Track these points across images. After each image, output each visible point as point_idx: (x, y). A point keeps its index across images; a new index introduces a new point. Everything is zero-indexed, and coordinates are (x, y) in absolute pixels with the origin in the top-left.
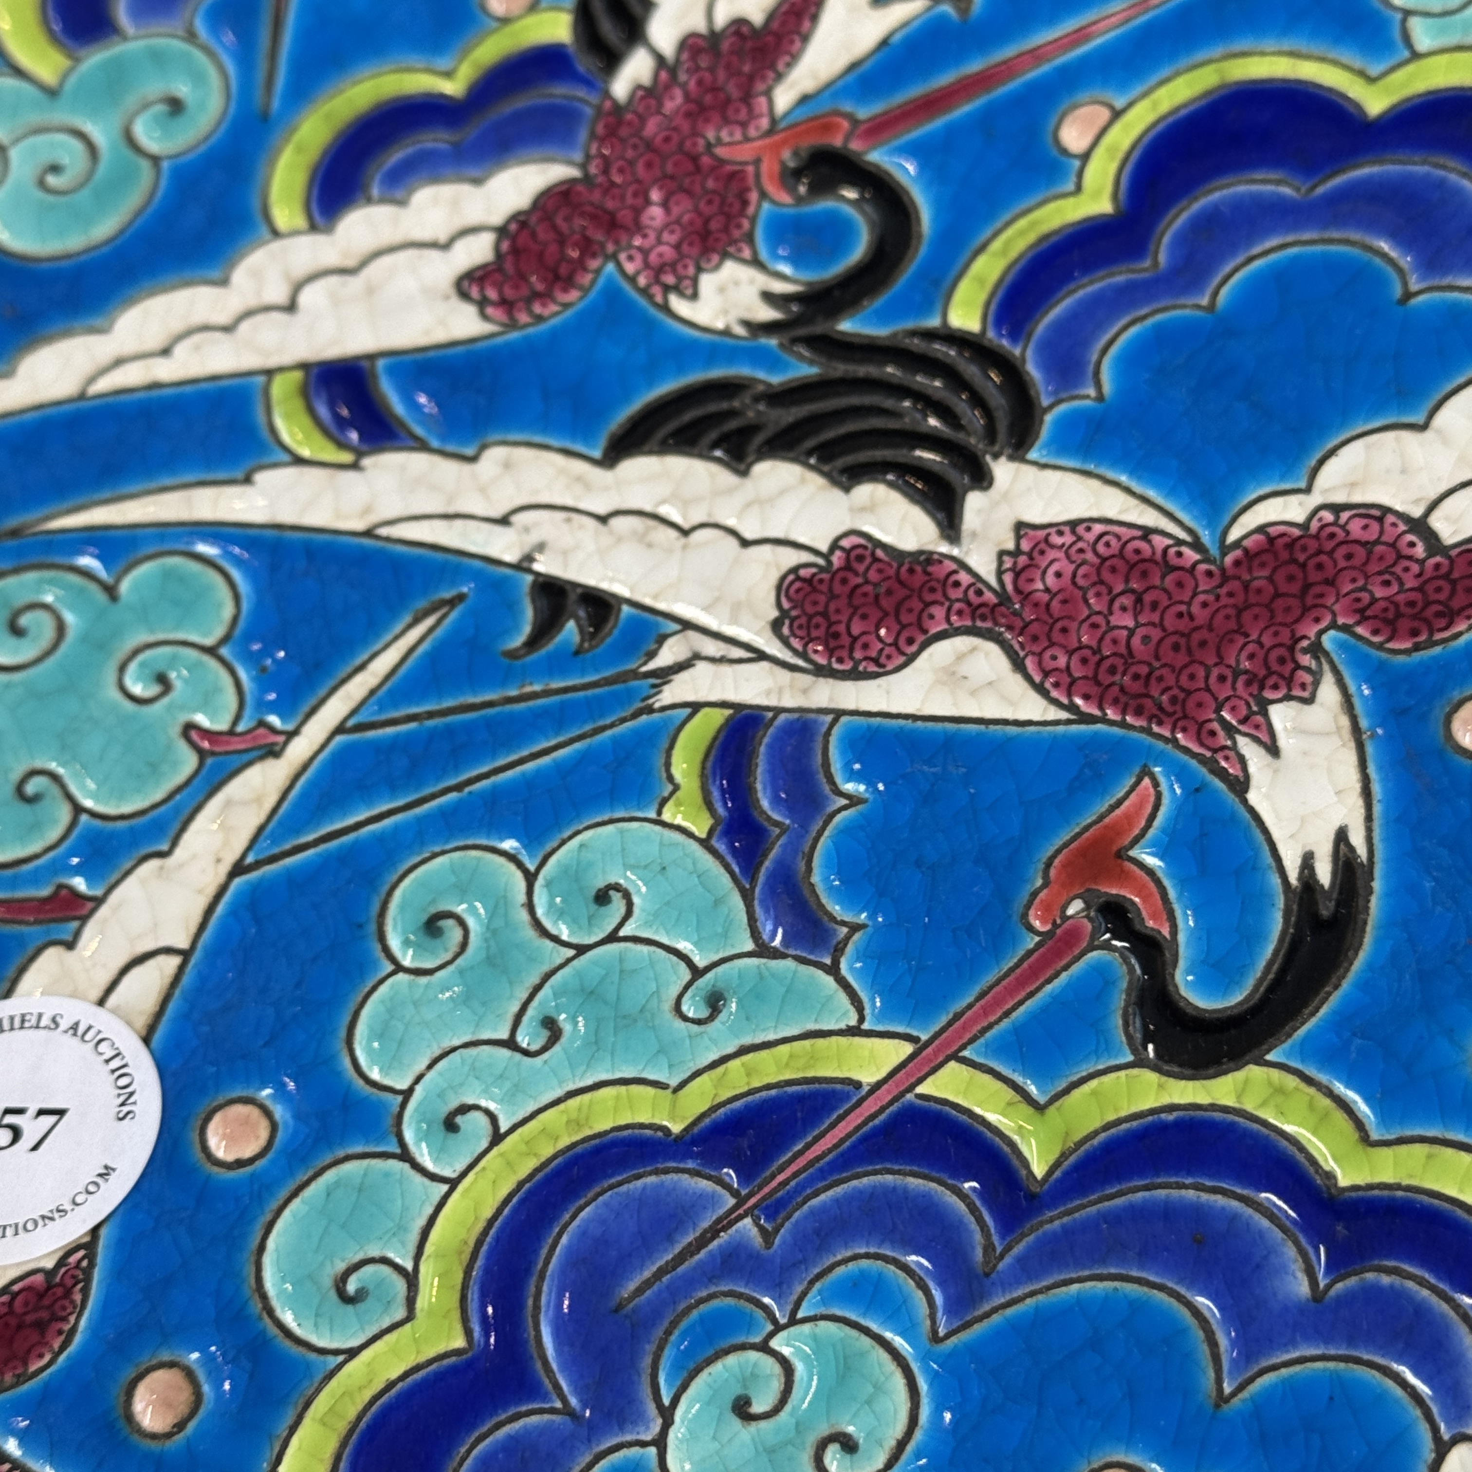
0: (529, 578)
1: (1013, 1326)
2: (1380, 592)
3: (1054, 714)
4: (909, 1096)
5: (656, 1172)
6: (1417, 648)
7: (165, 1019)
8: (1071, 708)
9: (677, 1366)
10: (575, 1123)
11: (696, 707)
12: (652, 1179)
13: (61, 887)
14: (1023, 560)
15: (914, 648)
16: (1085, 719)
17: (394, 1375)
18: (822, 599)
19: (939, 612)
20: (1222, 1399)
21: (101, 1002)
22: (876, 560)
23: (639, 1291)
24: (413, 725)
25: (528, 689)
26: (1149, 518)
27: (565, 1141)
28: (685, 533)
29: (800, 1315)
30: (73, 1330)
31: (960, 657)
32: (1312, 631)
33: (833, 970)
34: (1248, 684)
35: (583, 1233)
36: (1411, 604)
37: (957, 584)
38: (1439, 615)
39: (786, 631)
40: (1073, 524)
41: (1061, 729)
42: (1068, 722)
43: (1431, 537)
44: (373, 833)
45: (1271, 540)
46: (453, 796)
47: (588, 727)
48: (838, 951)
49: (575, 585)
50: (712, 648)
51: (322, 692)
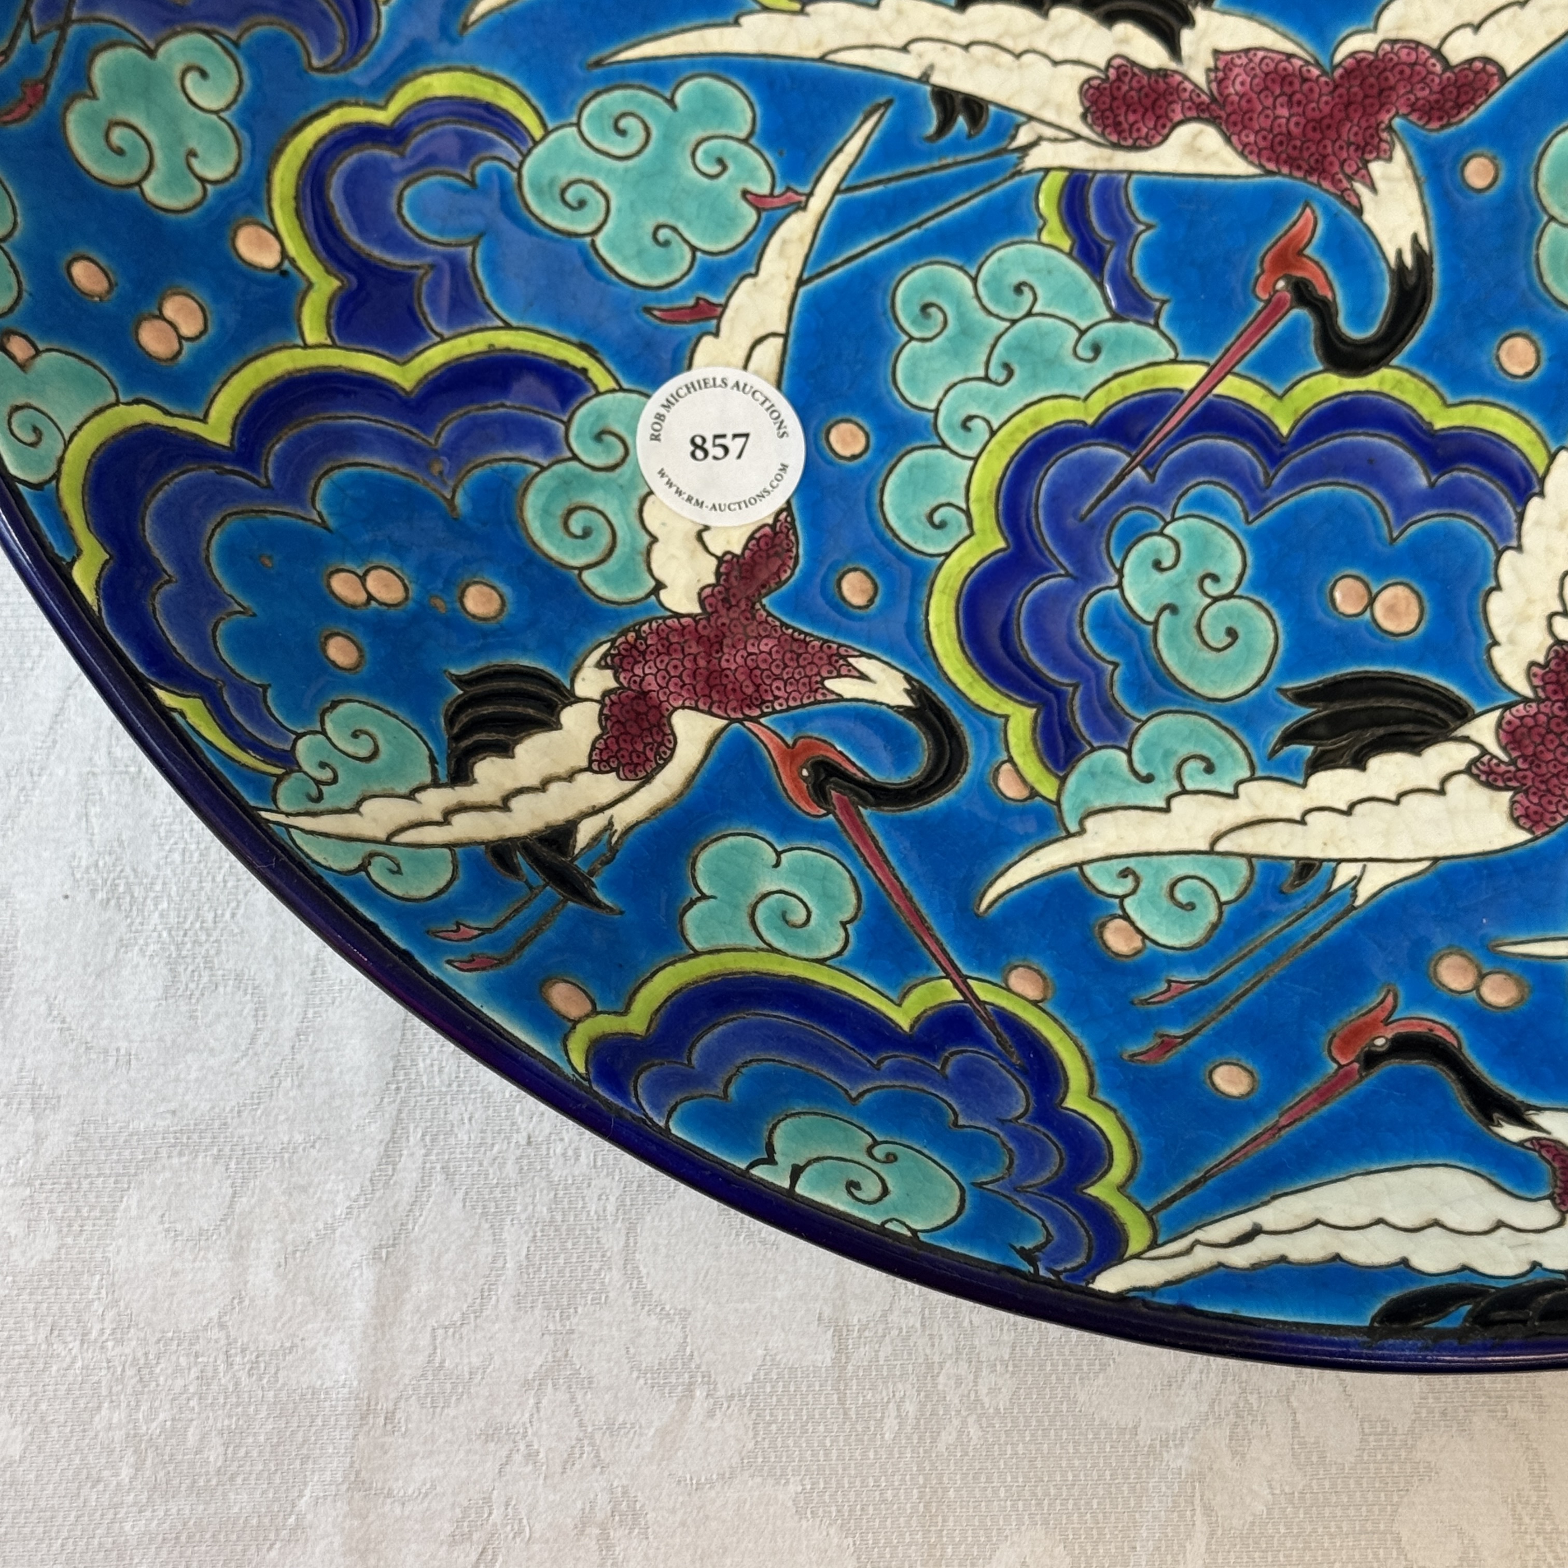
0: (928, 89)
1: (1286, 512)
2: (1420, 94)
3: (1252, 170)
4: (1210, 396)
5: (1084, 446)
6: (1442, 127)
7: (785, 375)
8: (1261, 166)
9: (1118, 549)
10: (1034, 422)
11: (1047, 170)
12: (1083, 451)
13: (698, 299)
14: (1221, 74)
15: (1166, 131)
16: (1269, 173)
17: (973, 564)
18: (1108, 100)
19: (1178, 107)
20: (1393, 540)
21: (745, 367)
22: (1134, 75)
23: (1090, 510)
24: (880, 188)
25: (944, 162)
26: (1289, 47)
27: (1031, 432)
28: (1018, 56)
29: (1177, 515)
30: (797, 556)
31: (1195, 136)
32: (1386, 118)
33: (1156, 326)
34: (1356, 150)
35: (1054, 483)
36: (1437, 101)
37: (1185, 90)
38: (1452, 108)
39: (1089, 120)
40: (1247, 51)
41: (1257, 180)
42: (1260, 176)
43: (1444, 60)
44: (875, 258)
45: (1359, 62)
46: (915, 232)
47: (986, 185)
48: (1157, 316)
49: (958, 93)
50: (1049, 132)
51: (820, 167)
